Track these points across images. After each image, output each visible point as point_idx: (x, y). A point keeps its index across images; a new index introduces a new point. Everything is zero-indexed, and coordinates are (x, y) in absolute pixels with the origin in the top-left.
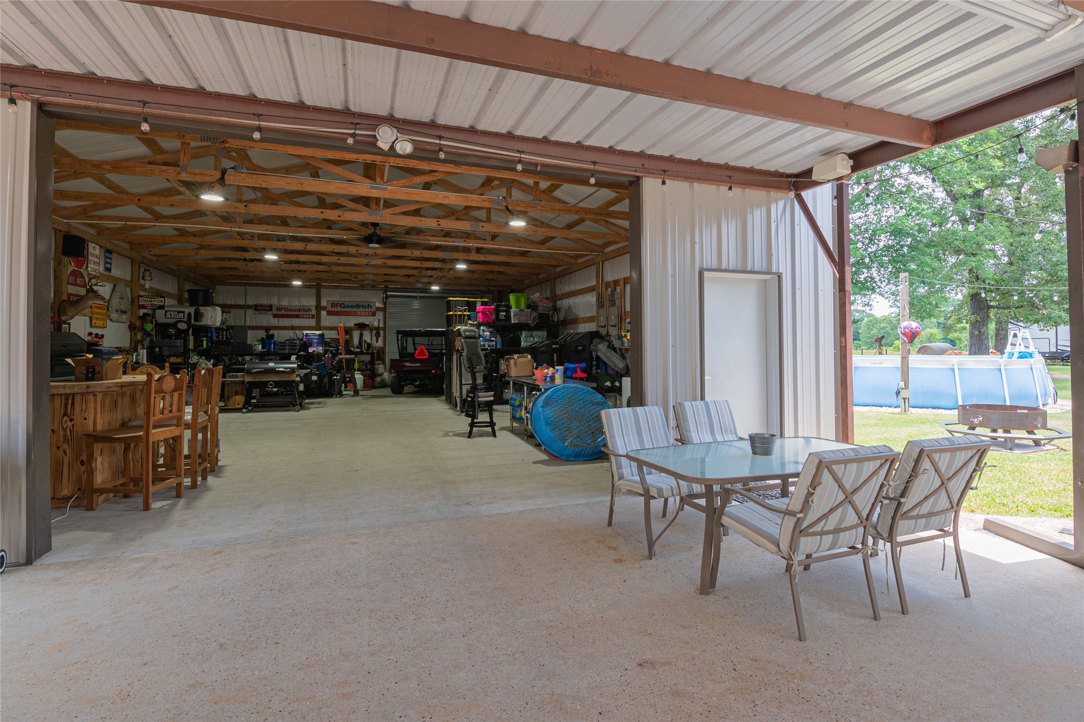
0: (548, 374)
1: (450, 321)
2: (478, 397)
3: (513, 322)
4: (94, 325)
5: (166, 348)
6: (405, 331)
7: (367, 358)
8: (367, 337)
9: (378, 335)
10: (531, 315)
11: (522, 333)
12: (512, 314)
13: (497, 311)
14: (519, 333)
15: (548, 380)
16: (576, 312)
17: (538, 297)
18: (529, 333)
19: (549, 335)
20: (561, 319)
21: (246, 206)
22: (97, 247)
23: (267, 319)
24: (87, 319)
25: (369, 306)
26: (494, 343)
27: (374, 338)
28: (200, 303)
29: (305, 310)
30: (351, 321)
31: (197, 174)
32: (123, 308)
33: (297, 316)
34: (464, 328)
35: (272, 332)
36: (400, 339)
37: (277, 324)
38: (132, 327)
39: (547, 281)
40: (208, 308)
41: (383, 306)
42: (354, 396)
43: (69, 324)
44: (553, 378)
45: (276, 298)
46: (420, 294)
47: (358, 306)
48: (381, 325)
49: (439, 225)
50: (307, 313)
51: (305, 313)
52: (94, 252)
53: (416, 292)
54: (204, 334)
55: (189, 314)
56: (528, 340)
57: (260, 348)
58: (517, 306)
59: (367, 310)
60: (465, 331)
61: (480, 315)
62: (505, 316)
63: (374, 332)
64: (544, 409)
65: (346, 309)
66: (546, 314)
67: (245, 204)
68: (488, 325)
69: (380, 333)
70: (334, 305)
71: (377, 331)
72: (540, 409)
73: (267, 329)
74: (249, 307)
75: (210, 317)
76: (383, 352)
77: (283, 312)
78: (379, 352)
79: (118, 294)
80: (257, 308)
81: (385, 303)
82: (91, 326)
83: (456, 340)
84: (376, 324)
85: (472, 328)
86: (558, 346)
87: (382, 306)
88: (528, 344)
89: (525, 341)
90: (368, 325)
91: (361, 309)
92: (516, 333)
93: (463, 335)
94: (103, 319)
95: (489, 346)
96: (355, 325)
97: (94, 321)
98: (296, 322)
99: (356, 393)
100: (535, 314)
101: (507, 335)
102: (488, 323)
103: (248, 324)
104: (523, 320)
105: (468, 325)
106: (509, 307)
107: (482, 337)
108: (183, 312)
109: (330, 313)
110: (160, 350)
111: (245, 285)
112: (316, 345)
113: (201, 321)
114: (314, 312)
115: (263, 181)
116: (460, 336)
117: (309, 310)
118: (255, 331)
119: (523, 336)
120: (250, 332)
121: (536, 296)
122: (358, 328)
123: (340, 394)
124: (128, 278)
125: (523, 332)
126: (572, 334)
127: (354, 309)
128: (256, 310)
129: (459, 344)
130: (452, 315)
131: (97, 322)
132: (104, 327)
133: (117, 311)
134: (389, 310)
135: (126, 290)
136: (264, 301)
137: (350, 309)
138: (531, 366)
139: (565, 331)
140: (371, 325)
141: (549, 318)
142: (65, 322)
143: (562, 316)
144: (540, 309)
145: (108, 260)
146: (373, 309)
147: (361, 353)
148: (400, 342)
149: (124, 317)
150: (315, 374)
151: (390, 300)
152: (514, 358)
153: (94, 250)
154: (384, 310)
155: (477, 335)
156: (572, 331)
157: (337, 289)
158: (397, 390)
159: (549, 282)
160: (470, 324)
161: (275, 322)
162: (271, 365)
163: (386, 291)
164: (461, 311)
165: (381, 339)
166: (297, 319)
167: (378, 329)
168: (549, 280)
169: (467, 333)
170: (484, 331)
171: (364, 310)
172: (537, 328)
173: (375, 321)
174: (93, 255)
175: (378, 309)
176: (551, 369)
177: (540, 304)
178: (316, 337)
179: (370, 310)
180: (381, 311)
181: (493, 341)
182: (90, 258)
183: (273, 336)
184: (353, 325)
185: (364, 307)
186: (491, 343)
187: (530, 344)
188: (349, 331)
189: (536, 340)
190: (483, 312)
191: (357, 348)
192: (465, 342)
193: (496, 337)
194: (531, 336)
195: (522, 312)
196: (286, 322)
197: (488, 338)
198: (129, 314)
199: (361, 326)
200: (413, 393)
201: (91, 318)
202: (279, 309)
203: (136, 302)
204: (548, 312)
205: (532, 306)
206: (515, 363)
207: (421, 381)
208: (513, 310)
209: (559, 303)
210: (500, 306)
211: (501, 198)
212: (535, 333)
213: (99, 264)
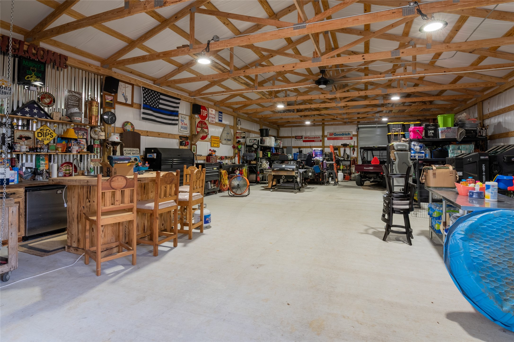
0: (474, 189)
1: (389, 139)
2: (393, 204)
3: (440, 138)
4: (212, 146)
5: (248, 157)
6: (365, 147)
7: (348, 163)
8: (348, 151)
9: (354, 150)
10: (458, 131)
11: (449, 147)
12: (440, 131)
13: (426, 130)
14: (447, 146)
15: (474, 196)
16: (507, 127)
17: (466, 116)
18: (457, 147)
19: (477, 147)
20: (490, 135)
21: (244, 71)
22: (214, 111)
23: (300, 143)
24: (209, 143)
25: (349, 134)
26: (423, 155)
27: (352, 152)
28: (264, 135)
29: (317, 138)
30: (339, 143)
31: (197, 48)
32: (229, 138)
33: (313, 141)
34: (398, 143)
35: (301, 149)
36: (362, 152)
37: (305, 145)
38: (234, 147)
39: (475, 105)
40: (267, 137)
41: (357, 134)
42: (334, 185)
43: (196, 145)
44: (481, 195)
45: (304, 132)
46: (378, 125)
47: (343, 134)
48: (356, 144)
49: (364, 59)
50: (318, 139)
51: (317, 139)
52: (212, 113)
53: (376, 124)
54: (269, 150)
55: (258, 140)
56: (455, 152)
57: (291, 157)
58: (445, 124)
59: (348, 136)
60: (398, 145)
61: (411, 133)
62: (433, 133)
63: (352, 149)
64: (466, 243)
65: (337, 136)
66: (474, 130)
67: (244, 70)
68: (419, 141)
69: (355, 149)
70: (331, 134)
71: (353, 148)
72: (460, 243)
73: (299, 148)
74: (293, 137)
75: (268, 142)
76: (356, 160)
77: (307, 139)
78: (354, 161)
79: (226, 132)
80: (296, 137)
81: (358, 132)
82: (211, 146)
83: (391, 152)
84: (353, 144)
85: (404, 143)
86: (487, 157)
87: (355, 133)
88: (455, 155)
89: (453, 153)
90: (348, 145)
91: (345, 136)
92: (444, 147)
93: (396, 148)
94: (217, 143)
95: (419, 157)
96: (342, 145)
97: (212, 144)
98: (313, 144)
99: (336, 183)
100: (462, 130)
101: (435, 149)
102: (418, 139)
103: (293, 145)
104: (450, 135)
105: (402, 141)
106: (436, 126)
107: (413, 150)
108: (256, 140)
109: (329, 139)
110: (246, 158)
111: (291, 126)
112: (319, 155)
113: (264, 144)
114: (321, 139)
115: (228, 43)
116: (394, 149)
117: (319, 137)
118: (295, 149)
119: (451, 149)
120: (293, 149)
121: (463, 116)
122: (343, 146)
123: (328, 182)
124: (232, 125)
125: (451, 146)
126: (503, 146)
127: (341, 136)
128: (296, 138)
129: (393, 155)
130: (391, 135)
131: (214, 144)
132: (218, 147)
133: (225, 139)
134: (360, 136)
135: (230, 130)
136: (299, 134)
137: (339, 136)
138: (453, 178)
139: (494, 144)
140: (350, 145)
141: (476, 133)
142: (195, 144)
143: (490, 132)
144: (467, 126)
145: (220, 116)
146: (351, 136)
147: (344, 160)
148: (362, 154)
149: (229, 142)
150: (310, 172)
151: (360, 130)
152: (432, 169)
153: (212, 112)
154: (357, 136)
155: (408, 148)
156: (502, 144)
157: (332, 125)
158: (360, 184)
159: (476, 106)
160: (403, 141)
161: (305, 144)
162: (284, 166)
163: (358, 125)
164: (397, 132)
165: (355, 152)
166: (314, 142)
167: (354, 147)
168: (477, 104)
169: (399, 147)
170: (414, 145)
171: (346, 136)
172: (464, 142)
173: (352, 142)
174: (212, 114)
175: (354, 135)
176: (479, 184)
177: (467, 122)
178: (319, 152)
179: (349, 136)
180: (355, 136)
181: (422, 153)
182: (210, 115)
183: (302, 151)
184: (340, 145)
185: (346, 135)
186: (421, 155)
187: (457, 155)
188: (338, 148)
189: (463, 152)
190: (414, 131)
191: (342, 157)
192: (397, 153)
193: (426, 149)
194: (459, 149)
195: (449, 130)
196: (308, 144)
197: (418, 151)
198: (232, 141)
199: (345, 145)
200: (369, 186)
201: (211, 143)
202: (305, 138)
203: (235, 135)
204: (475, 129)
205: (458, 124)
206: (434, 174)
207: (374, 179)
208: (441, 128)
209: (487, 122)
210: (429, 125)
211: (412, 4)
212: (462, 146)
213: (215, 118)
